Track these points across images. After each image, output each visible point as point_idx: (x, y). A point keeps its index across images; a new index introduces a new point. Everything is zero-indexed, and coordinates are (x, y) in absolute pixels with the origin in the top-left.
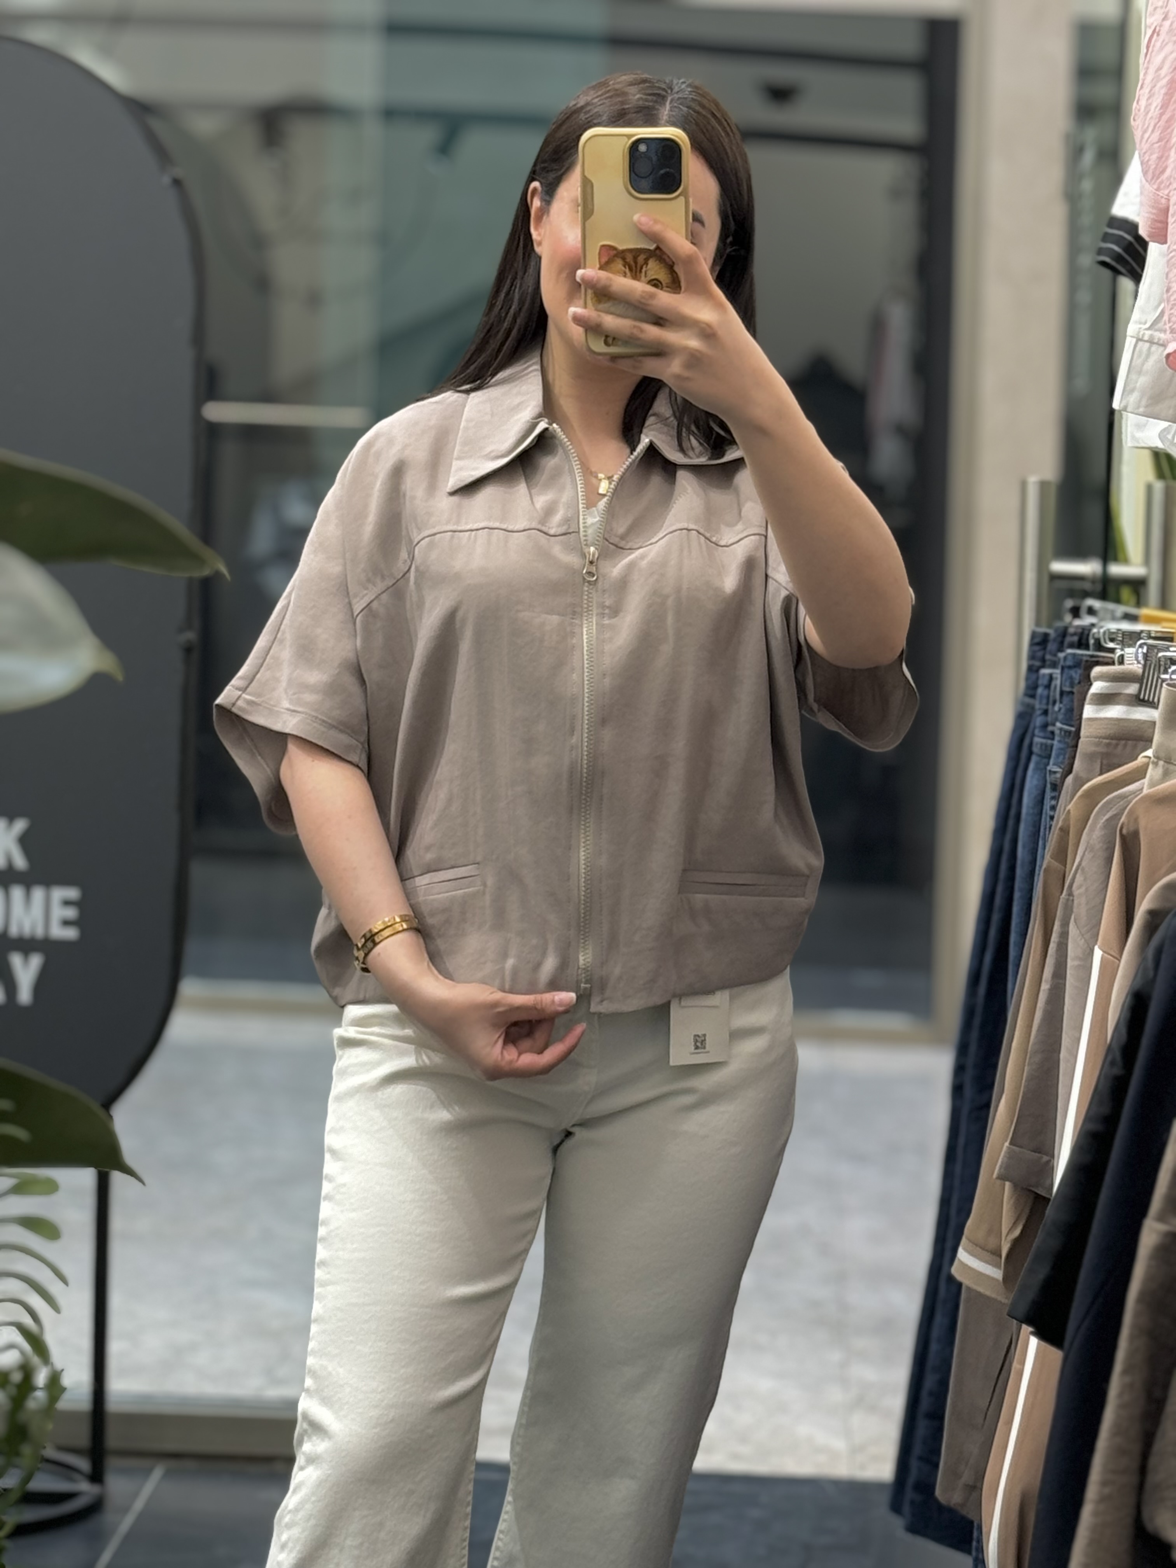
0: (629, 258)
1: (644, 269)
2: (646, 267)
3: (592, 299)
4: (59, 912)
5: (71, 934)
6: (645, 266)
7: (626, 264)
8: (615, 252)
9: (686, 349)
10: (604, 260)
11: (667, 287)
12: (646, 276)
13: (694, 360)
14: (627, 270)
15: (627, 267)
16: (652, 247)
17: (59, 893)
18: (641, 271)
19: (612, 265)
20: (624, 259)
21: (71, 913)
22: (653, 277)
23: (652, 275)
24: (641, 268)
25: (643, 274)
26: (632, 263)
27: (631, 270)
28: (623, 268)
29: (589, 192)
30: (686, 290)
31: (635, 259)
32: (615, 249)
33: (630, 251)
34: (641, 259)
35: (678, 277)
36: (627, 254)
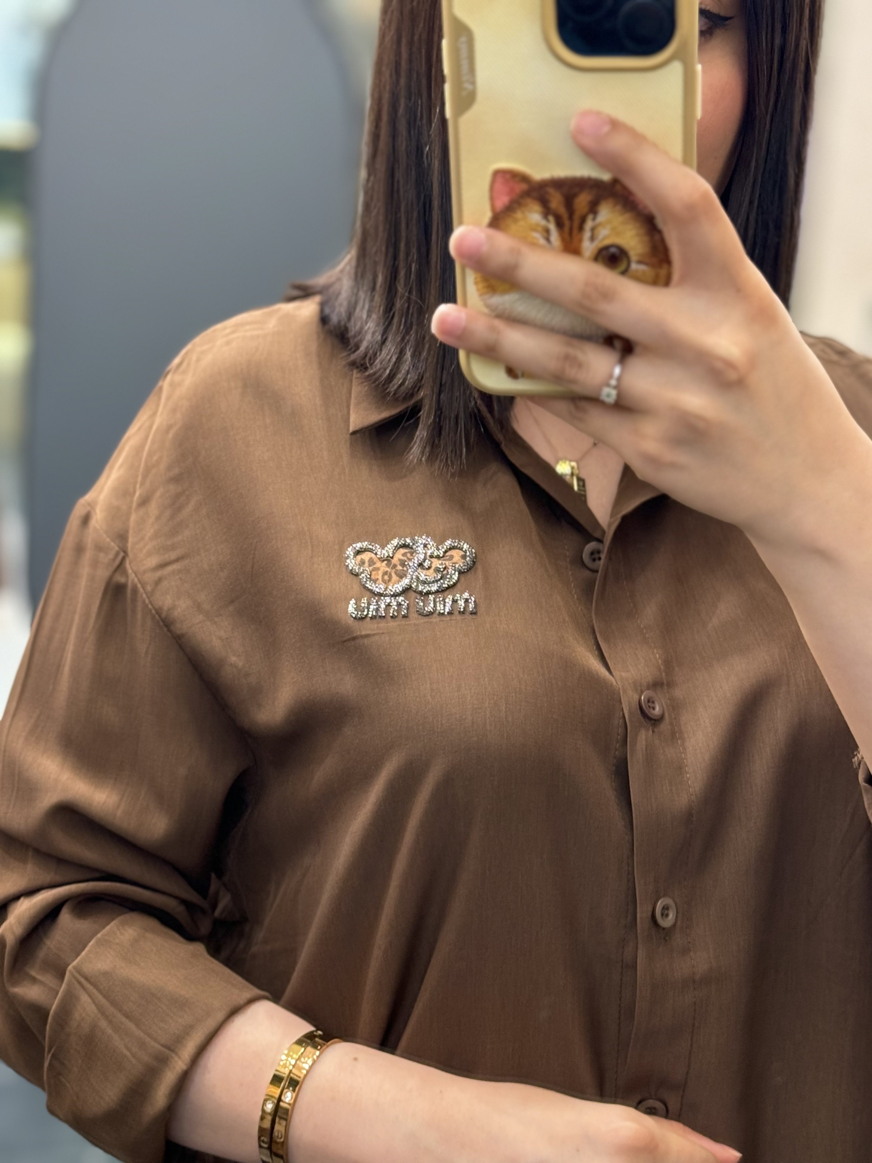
0: (556, 201)
1: (589, 224)
2: (594, 219)
3: (476, 283)
6: (590, 217)
7: (547, 211)
8: (524, 186)
10: (503, 201)
11: (640, 262)
12: (592, 239)
14: (552, 227)
15: (551, 218)
16: (606, 177)
18: (581, 228)
19: (519, 215)
20: (544, 202)
22: (607, 242)
23: (605, 238)
24: (583, 220)
25: (587, 234)
26: (562, 211)
27: (560, 224)
28: (543, 222)
29: (464, 53)
30: (683, 280)
31: (569, 202)
32: (524, 178)
33: (558, 184)
34: (582, 200)
35: (663, 241)
36: (551, 191)
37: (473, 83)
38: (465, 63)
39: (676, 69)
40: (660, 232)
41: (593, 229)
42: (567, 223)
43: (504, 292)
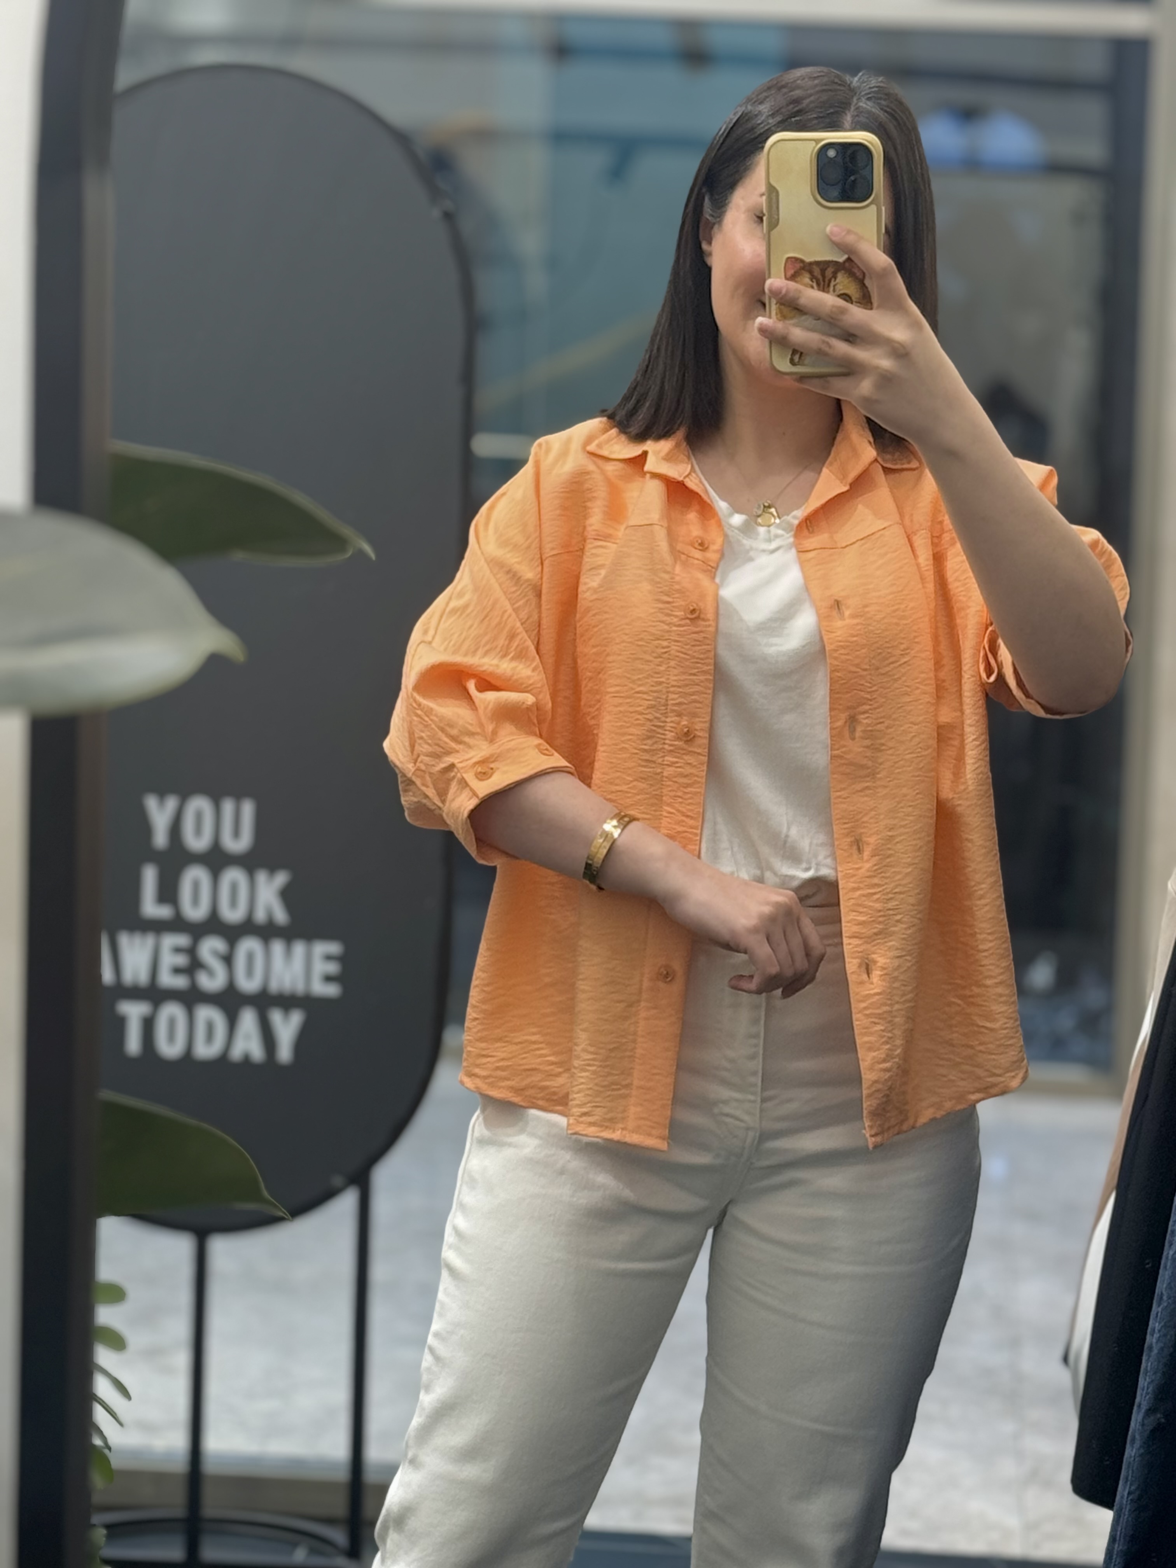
0: (817, 271)
1: (832, 283)
2: (835, 280)
3: (777, 314)
4: (322, 967)
5: (332, 990)
6: (833, 280)
7: (813, 277)
8: (802, 265)
9: (877, 368)
10: (791, 272)
11: (856, 302)
12: (834, 291)
13: (886, 380)
14: (815, 285)
15: (814, 280)
16: (841, 259)
17: (322, 948)
18: (829, 285)
19: (799, 279)
20: (811, 272)
21: (333, 968)
22: (842, 292)
24: (830, 281)
25: (831, 289)
26: (820, 277)
27: (818, 284)
28: (811, 283)
29: (774, 200)
30: (879, 307)
31: (823, 272)
32: (802, 261)
33: (817, 263)
34: (829, 272)
35: (868, 292)
36: (814, 267)
37: (778, 215)
38: (774, 206)
39: (873, 208)
40: (867, 288)
41: (834, 286)
42: (822, 283)
43: (792, 318)
